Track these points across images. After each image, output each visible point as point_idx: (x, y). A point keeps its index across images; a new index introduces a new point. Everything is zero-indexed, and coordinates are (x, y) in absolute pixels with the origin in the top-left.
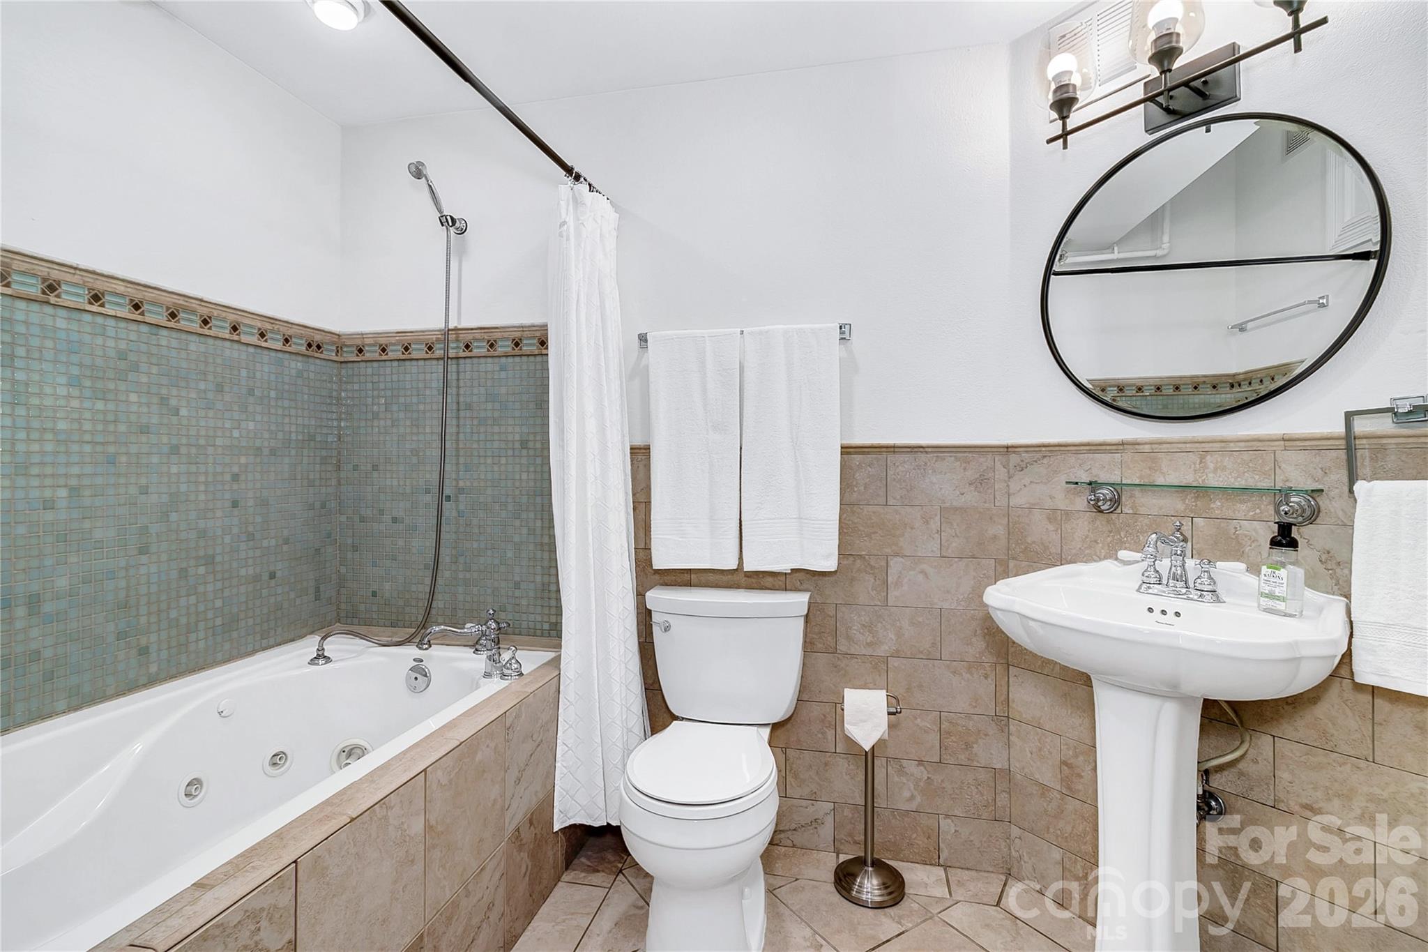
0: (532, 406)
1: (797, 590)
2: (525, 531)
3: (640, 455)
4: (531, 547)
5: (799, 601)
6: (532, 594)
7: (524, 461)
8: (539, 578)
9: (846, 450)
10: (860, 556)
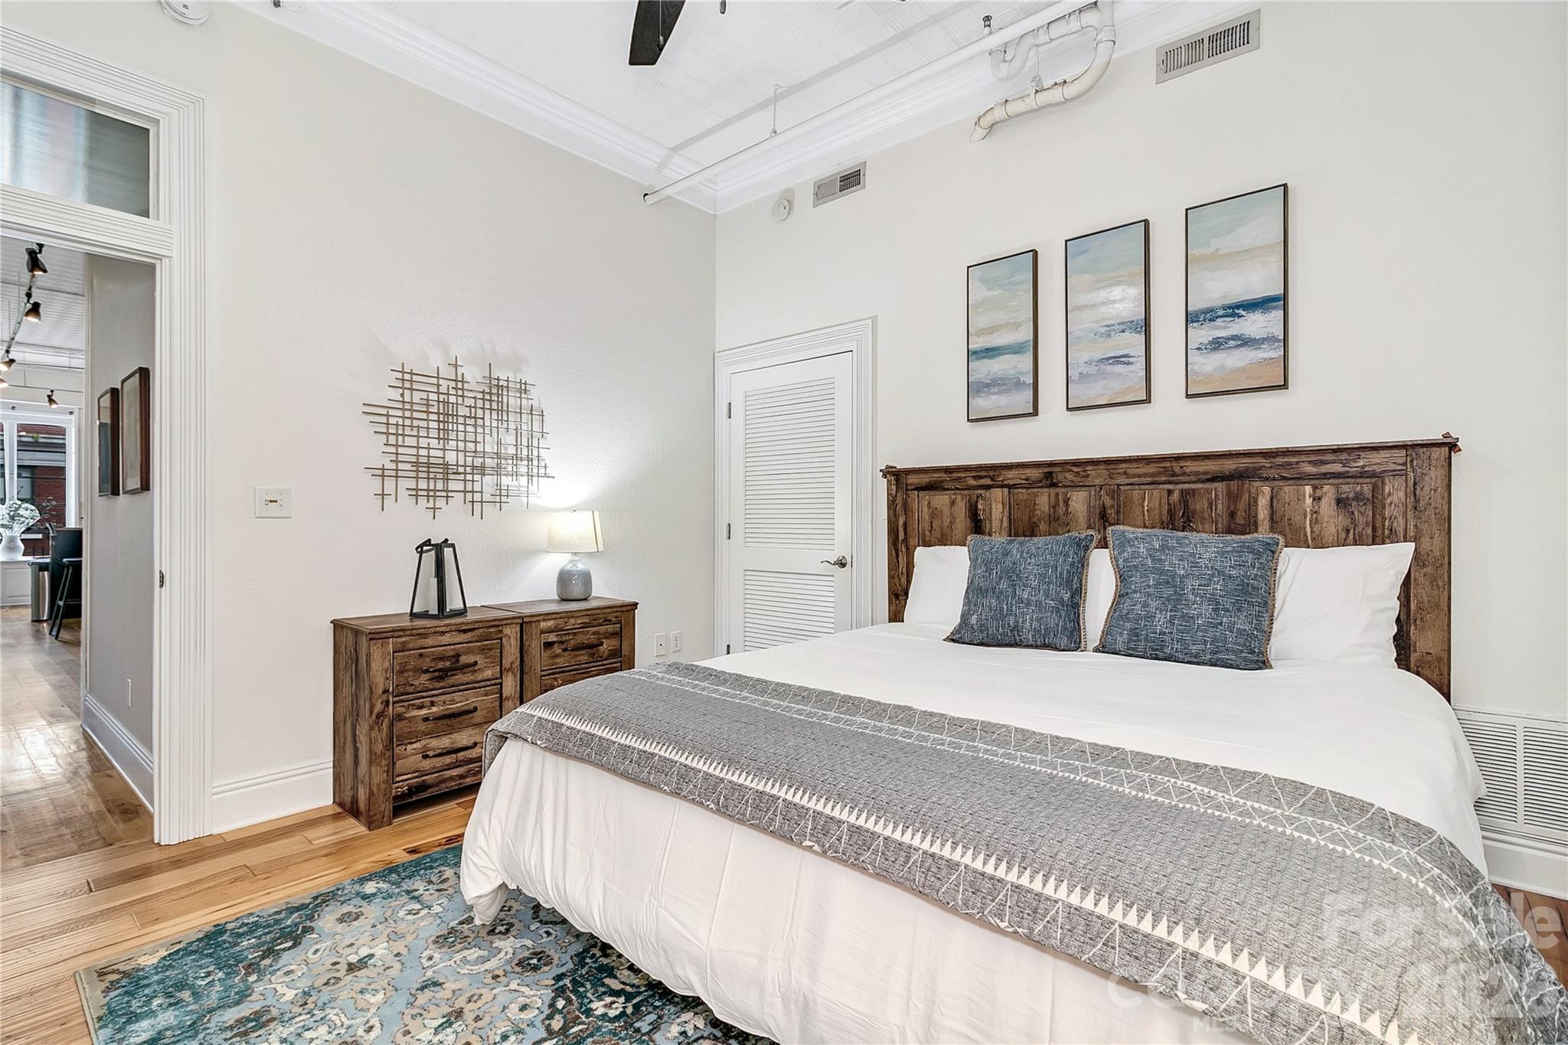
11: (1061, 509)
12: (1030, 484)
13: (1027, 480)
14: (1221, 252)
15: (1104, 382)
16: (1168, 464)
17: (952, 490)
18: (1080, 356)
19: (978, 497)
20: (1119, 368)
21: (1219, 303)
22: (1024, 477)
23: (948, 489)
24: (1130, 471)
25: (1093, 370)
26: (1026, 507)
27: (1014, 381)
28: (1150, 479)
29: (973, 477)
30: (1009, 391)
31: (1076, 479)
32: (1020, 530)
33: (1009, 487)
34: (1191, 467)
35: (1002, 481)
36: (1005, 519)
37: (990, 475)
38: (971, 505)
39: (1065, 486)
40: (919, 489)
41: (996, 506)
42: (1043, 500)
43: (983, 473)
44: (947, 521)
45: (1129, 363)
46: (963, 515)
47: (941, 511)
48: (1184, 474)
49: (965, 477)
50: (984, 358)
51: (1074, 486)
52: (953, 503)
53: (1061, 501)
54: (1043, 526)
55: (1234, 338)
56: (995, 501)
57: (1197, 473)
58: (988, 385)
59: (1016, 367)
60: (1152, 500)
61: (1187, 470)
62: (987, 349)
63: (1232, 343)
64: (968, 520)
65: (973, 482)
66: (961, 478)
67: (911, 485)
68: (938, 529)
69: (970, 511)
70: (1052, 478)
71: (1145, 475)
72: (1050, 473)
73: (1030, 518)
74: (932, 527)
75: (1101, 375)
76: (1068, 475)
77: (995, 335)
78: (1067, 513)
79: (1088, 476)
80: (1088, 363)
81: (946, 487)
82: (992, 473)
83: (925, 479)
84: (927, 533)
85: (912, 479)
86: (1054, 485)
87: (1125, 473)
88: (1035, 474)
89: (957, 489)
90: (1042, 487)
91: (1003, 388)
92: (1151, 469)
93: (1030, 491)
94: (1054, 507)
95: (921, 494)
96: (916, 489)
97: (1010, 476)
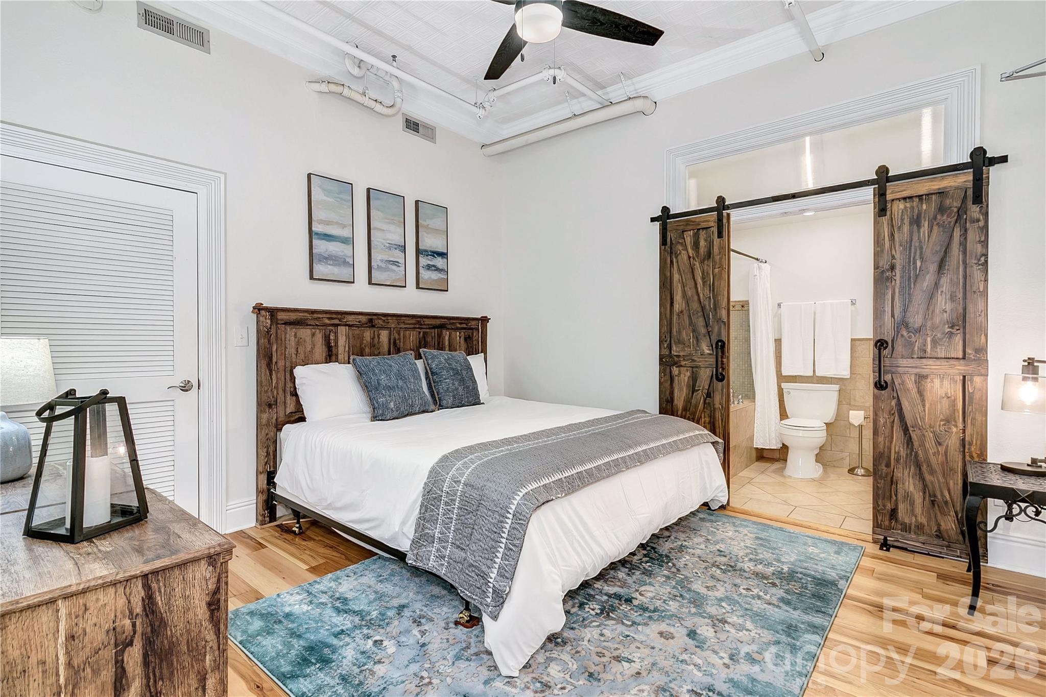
0: (739, 326)
1: (834, 384)
2: (736, 365)
3: (778, 342)
4: (738, 370)
5: (837, 387)
6: (739, 385)
7: (736, 343)
8: (741, 380)
9: (852, 340)
10: (859, 374)
11: (376, 340)
12: (361, 325)
13: (359, 322)
14: (429, 226)
15: (388, 273)
16: (419, 319)
17: (313, 325)
18: (377, 257)
19: (330, 332)
20: (394, 267)
21: (429, 249)
22: (358, 320)
23: (310, 325)
24: (405, 321)
25: (383, 265)
26: (358, 338)
27: (342, 260)
28: (413, 326)
29: (327, 318)
30: (339, 265)
31: (384, 324)
32: (355, 353)
33: (349, 326)
34: (427, 321)
35: (346, 322)
36: (347, 346)
37: (338, 318)
38: (325, 337)
39: (378, 327)
40: (287, 323)
41: (342, 338)
42: (367, 334)
43: (334, 316)
44: (309, 348)
45: (399, 266)
46: (320, 343)
47: (305, 341)
48: (424, 325)
49: (322, 318)
50: (323, 239)
51: (382, 328)
52: (313, 335)
53: (376, 336)
54: (367, 350)
55: (434, 266)
56: (342, 334)
57: (428, 325)
58: (326, 258)
59: (343, 252)
60: (413, 337)
61: (426, 323)
62: (325, 234)
63: (433, 268)
64: (324, 347)
65: (327, 321)
66: (319, 318)
67: (282, 320)
68: (302, 353)
69: (325, 340)
70: (372, 322)
71: (411, 324)
72: (371, 319)
73: (361, 345)
74: (297, 351)
75: (386, 269)
76: (380, 321)
77: (330, 226)
78: (379, 342)
79: (388, 322)
80: (382, 261)
81: (309, 323)
82: (339, 316)
83: (293, 317)
84: (294, 356)
85: (281, 316)
86: (373, 326)
87: (404, 322)
88: (364, 319)
89: (317, 325)
90: (367, 327)
91: (336, 262)
92: (413, 321)
93: (360, 329)
94: (373, 339)
95: (288, 328)
96: (285, 324)
97: (350, 320)
